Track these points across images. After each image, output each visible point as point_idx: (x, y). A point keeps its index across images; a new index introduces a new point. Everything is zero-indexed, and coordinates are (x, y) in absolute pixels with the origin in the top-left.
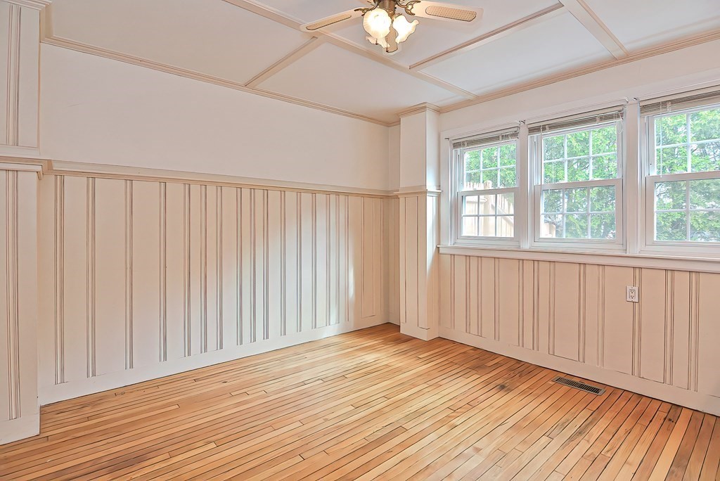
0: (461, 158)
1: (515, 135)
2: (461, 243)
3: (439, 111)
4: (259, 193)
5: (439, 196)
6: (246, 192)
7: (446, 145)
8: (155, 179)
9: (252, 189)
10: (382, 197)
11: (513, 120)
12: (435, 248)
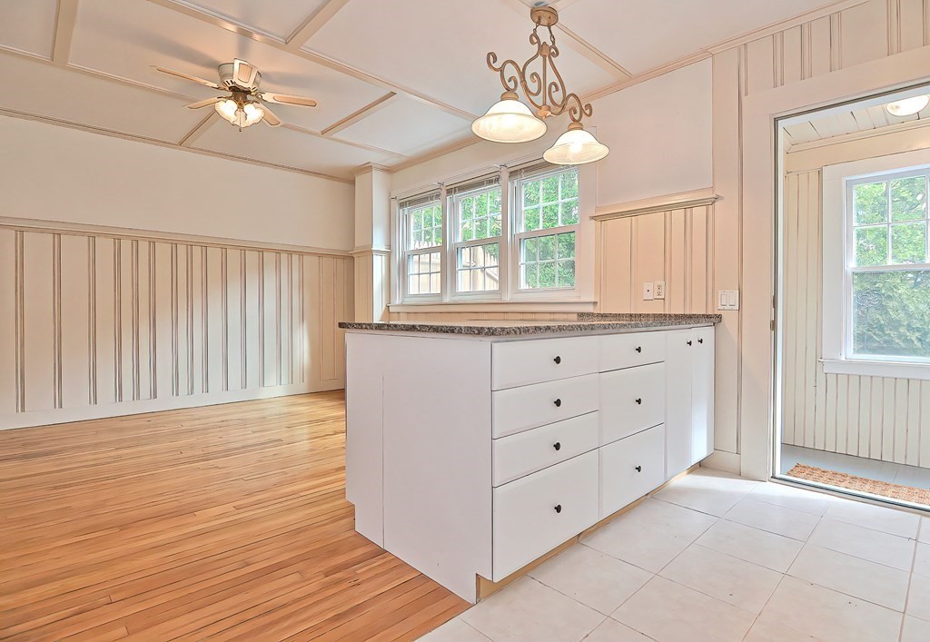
0: (407, 218)
1: (438, 196)
2: (408, 301)
3: (389, 170)
4: (197, 251)
5: (389, 255)
6: (182, 249)
7: (395, 204)
8: (83, 234)
9: (190, 245)
10: (344, 258)
11: (432, 183)
12: (384, 306)
